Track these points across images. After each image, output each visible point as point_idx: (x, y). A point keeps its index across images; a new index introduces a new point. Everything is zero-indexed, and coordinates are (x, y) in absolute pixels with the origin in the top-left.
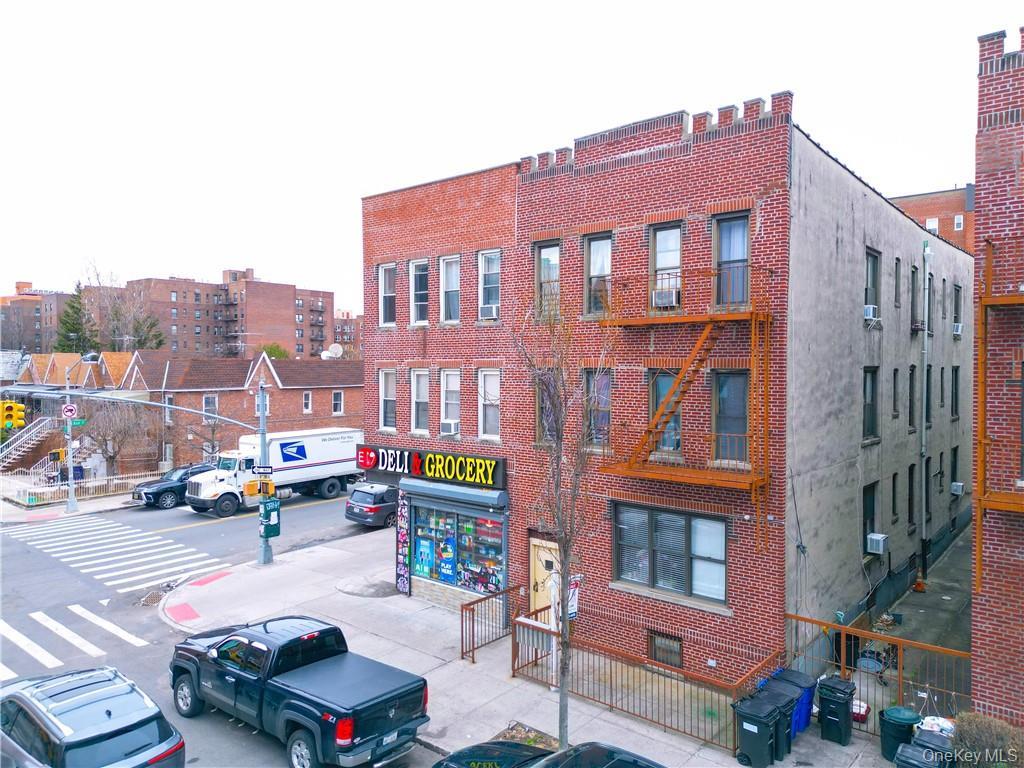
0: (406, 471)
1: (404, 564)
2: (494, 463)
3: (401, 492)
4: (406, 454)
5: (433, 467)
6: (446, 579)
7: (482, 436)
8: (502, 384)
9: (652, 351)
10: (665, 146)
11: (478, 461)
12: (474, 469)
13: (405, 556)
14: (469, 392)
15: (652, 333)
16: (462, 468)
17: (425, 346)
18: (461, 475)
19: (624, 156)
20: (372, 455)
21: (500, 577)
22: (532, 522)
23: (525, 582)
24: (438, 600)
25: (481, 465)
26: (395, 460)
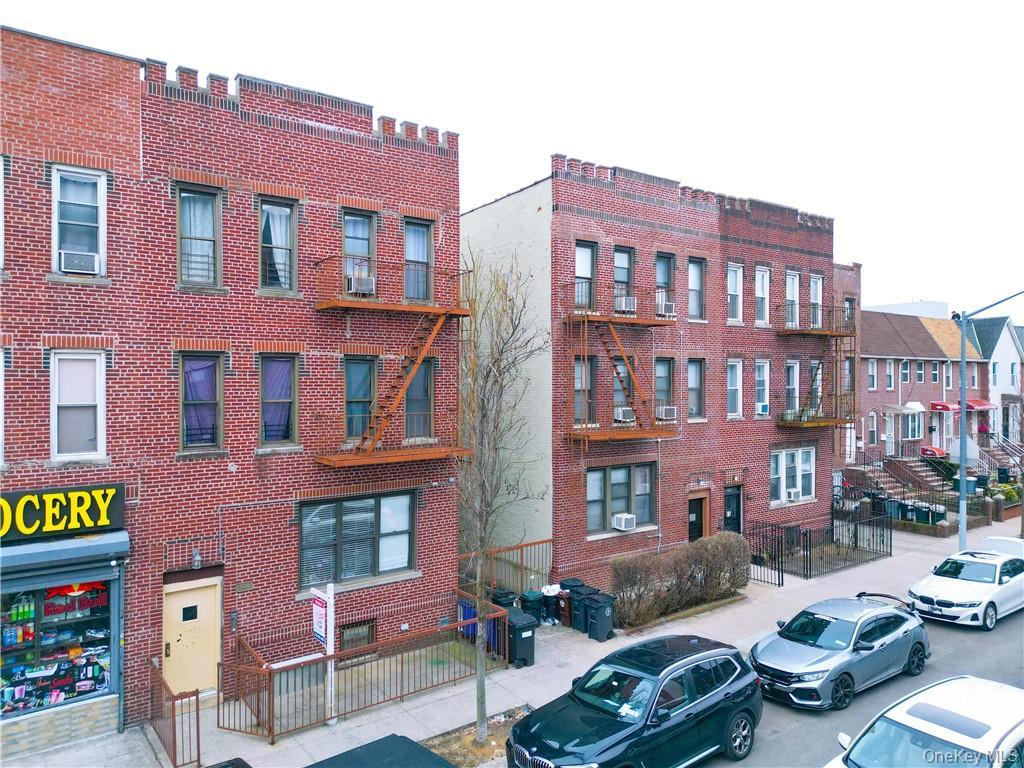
2: (111, 492)
7: (57, 458)
8: (111, 375)
9: (348, 337)
11: (74, 496)
12: (65, 510)
14: (29, 387)
15: (348, 318)
16: (33, 513)
21: (104, 662)
22: (176, 561)
23: (160, 649)
25: (81, 501)
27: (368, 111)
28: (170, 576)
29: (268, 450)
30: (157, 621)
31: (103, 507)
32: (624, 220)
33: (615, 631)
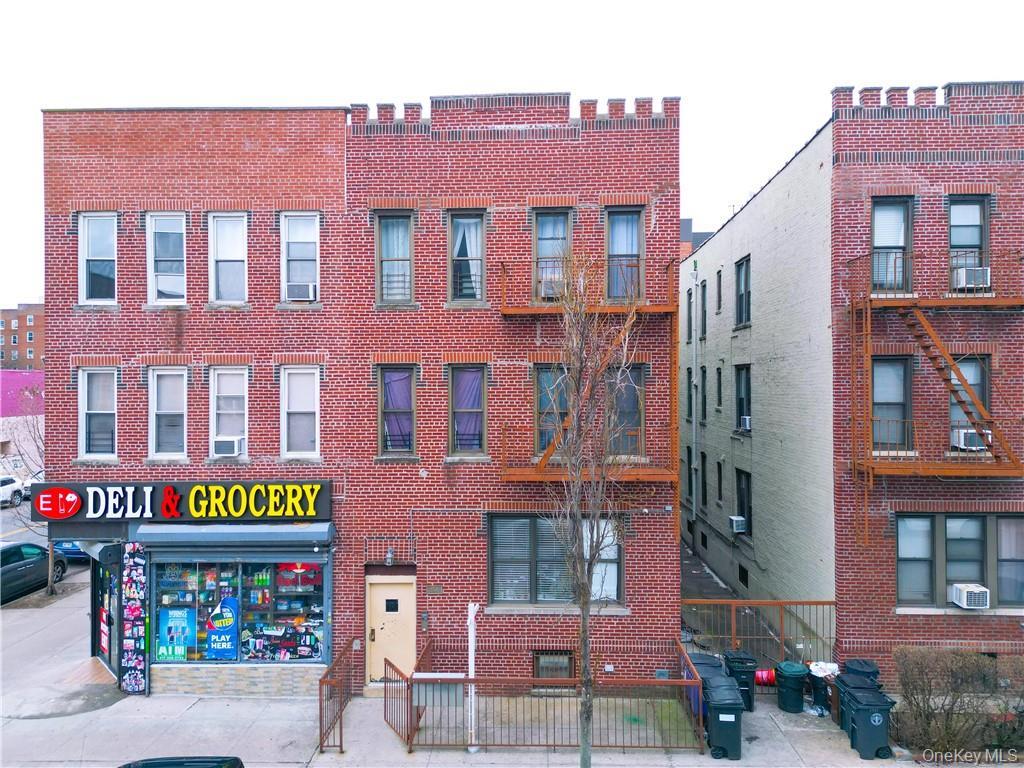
0: (148, 514)
1: (137, 651)
2: (317, 488)
3: (129, 548)
4: (148, 490)
5: (203, 504)
6: (221, 657)
7: (286, 455)
8: (323, 386)
9: (538, 344)
10: (549, 126)
11: (290, 488)
12: (283, 499)
13: (137, 639)
14: (265, 399)
15: (539, 326)
16: (261, 500)
17: (179, 335)
18: (258, 508)
19: (499, 127)
20: (71, 497)
21: (319, 634)
22: (373, 556)
23: (361, 632)
24: (205, 689)
25: (295, 493)
26: (122, 501)
27: (564, 99)
28: (371, 568)
29: (456, 458)
30: (360, 606)
31: (311, 499)
33: (896, 750)
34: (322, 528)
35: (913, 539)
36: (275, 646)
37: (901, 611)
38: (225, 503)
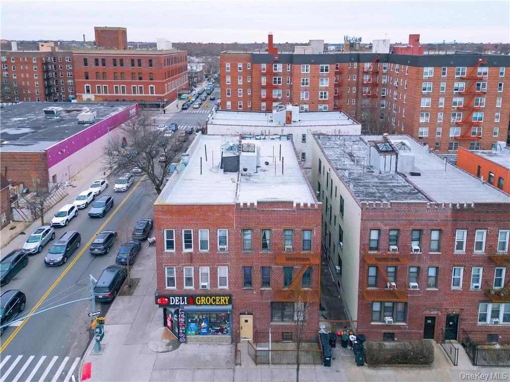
0: (186, 303)
1: (183, 333)
2: (228, 297)
3: (180, 310)
4: (186, 298)
5: (200, 301)
6: (204, 334)
7: (220, 287)
8: (229, 271)
10: (288, 209)
11: (221, 298)
12: (220, 300)
13: (183, 330)
14: (214, 273)
16: (214, 300)
17: (192, 259)
18: (214, 302)
19: (275, 209)
20: (166, 299)
21: (228, 329)
22: (242, 311)
23: (239, 328)
24: (201, 341)
25: (223, 299)
26: (179, 301)
27: (292, 203)
28: (241, 314)
29: (263, 289)
30: (239, 323)
31: (227, 300)
32: (394, 220)
34: (230, 307)
35: (376, 307)
36: (217, 331)
37: (372, 323)
38: (205, 301)
